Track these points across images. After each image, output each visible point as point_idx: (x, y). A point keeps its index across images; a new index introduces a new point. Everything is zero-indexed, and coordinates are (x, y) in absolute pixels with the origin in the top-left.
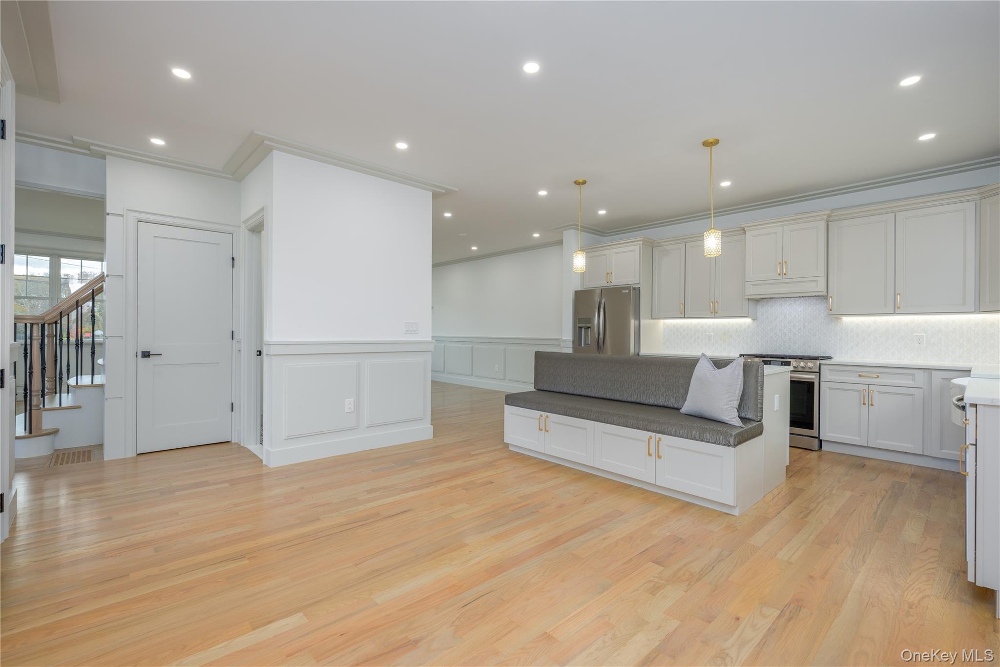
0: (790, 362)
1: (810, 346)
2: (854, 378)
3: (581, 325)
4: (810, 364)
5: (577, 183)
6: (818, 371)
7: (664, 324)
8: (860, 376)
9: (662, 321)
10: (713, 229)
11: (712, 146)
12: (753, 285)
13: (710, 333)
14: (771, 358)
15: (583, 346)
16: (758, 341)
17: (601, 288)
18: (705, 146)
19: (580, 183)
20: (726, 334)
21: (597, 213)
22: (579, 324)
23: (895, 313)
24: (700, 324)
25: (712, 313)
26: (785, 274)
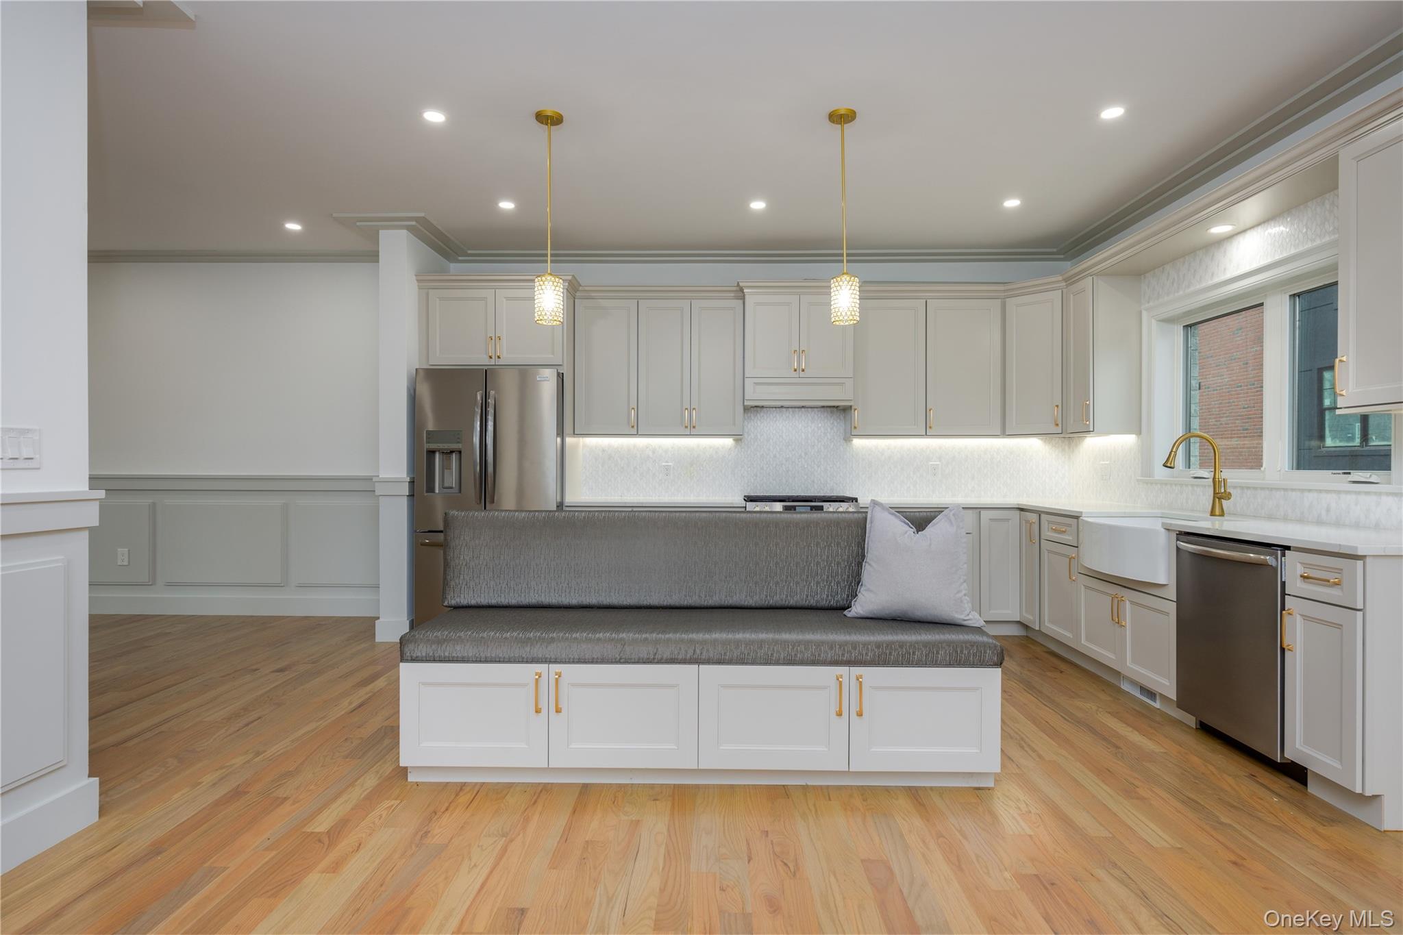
0: (823, 506)
1: (813, 482)
3: (433, 446)
5: (541, 118)
7: (584, 445)
9: (582, 440)
10: (847, 274)
11: (845, 123)
12: (756, 384)
13: (667, 462)
14: (793, 501)
15: (437, 491)
17: (486, 367)
18: (833, 122)
19: (549, 120)
20: (692, 465)
21: (497, 204)
22: (428, 442)
23: (926, 435)
24: (651, 447)
25: (686, 427)
26: (803, 370)
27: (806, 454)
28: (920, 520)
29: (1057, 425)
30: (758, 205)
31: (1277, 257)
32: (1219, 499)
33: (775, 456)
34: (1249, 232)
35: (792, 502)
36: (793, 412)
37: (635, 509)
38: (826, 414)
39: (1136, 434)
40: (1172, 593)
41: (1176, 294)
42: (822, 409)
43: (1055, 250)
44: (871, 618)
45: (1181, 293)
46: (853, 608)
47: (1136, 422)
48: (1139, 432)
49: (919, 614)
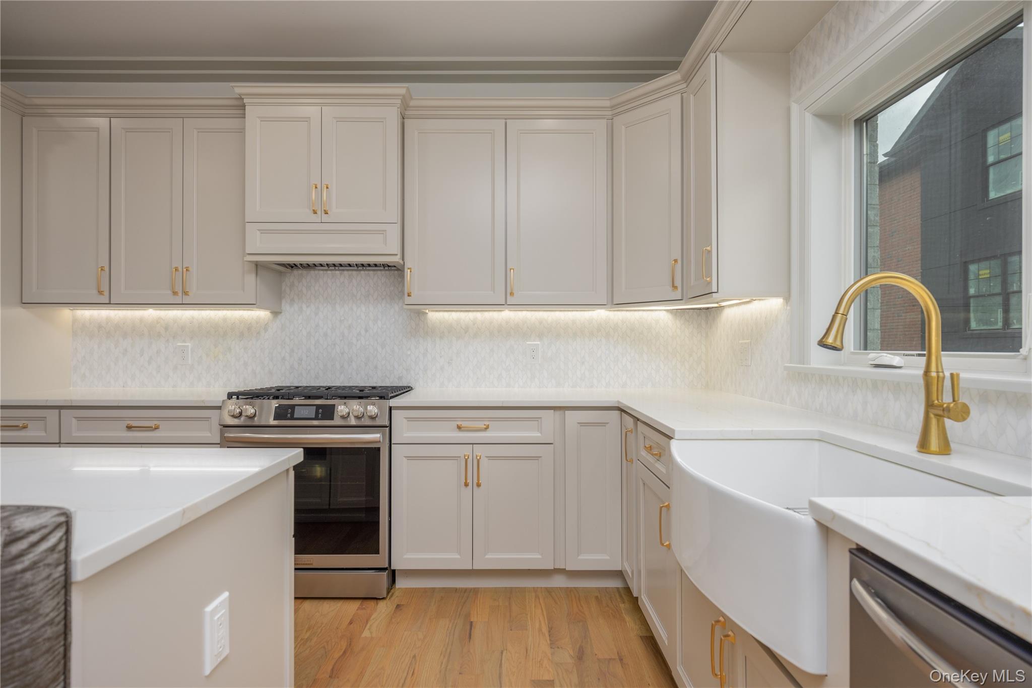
2: (449, 434)
4: (372, 409)
6: (387, 423)
7: (75, 321)
8: (459, 428)
9: (66, 313)
12: (263, 231)
16: (284, 359)
20: (216, 345)
23: (507, 305)
24: (163, 322)
25: (175, 293)
26: (326, 213)
29: (676, 287)
39: (784, 298)
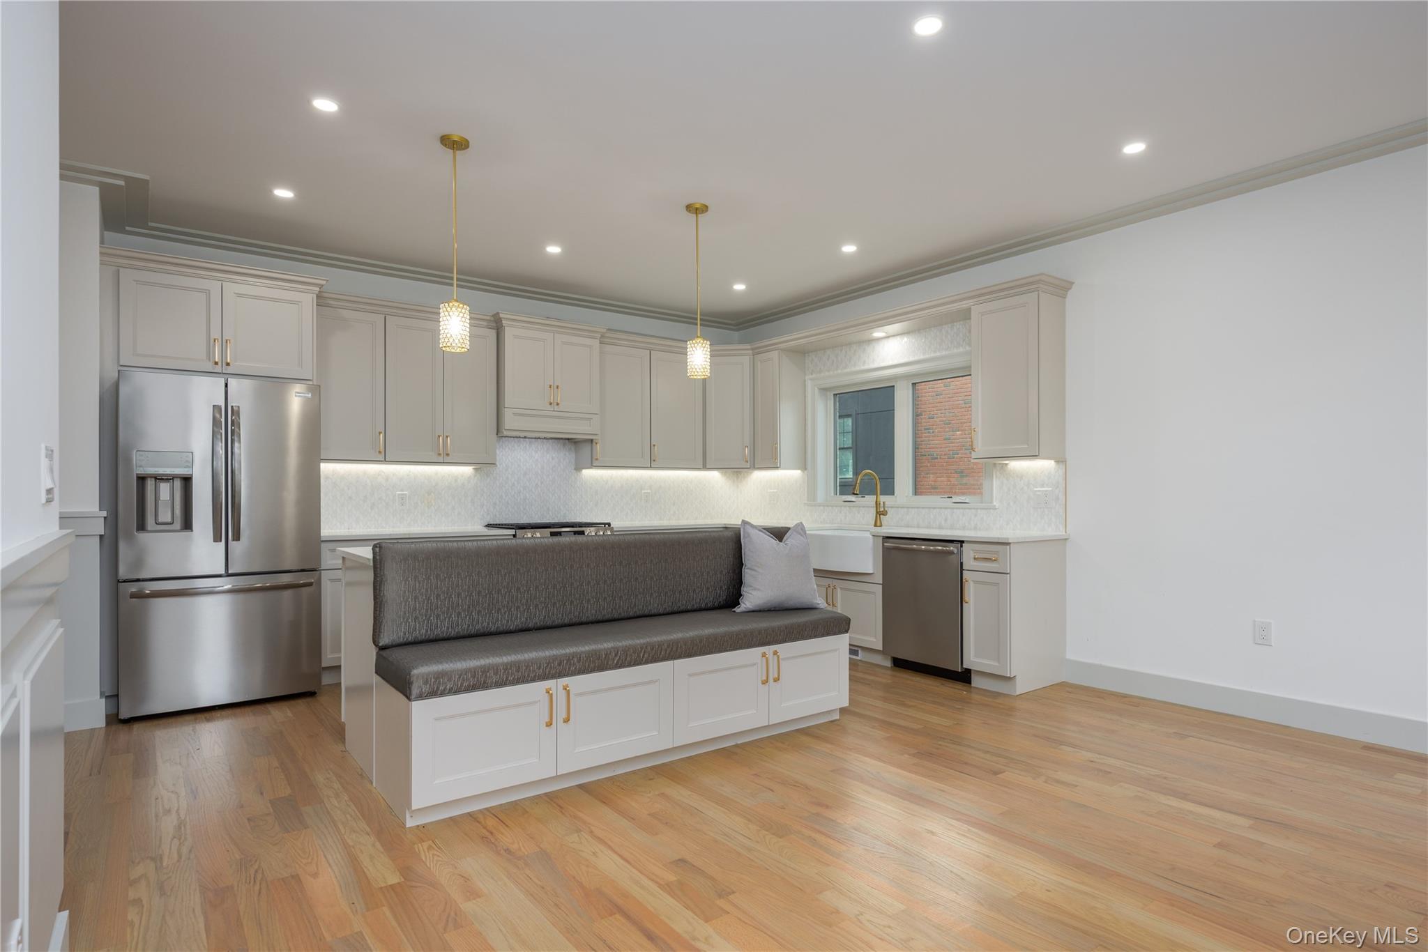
0: (583, 531)
3: (146, 471)
5: (446, 141)
11: (699, 214)
12: (515, 415)
13: (402, 490)
14: (558, 528)
19: (455, 144)
20: (429, 493)
21: (271, 190)
22: (139, 466)
23: (651, 467)
24: (383, 474)
25: (439, 454)
26: (558, 404)
27: (542, 483)
28: (779, 534)
29: (747, 462)
30: (554, 249)
31: (911, 359)
32: (880, 515)
33: (514, 485)
34: (891, 338)
35: (555, 528)
36: (530, 442)
37: (400, 541)
38: (559, 445)
39: (802, 470)
40: (879, 578)
41: (835, 372)
42: (556, 441)
43: (733, 322)
44: (760, 611)
45: (839, 371)
46: (742, 605)
47: (803, 463)
48: (804, 467)
49: (791, 604)
